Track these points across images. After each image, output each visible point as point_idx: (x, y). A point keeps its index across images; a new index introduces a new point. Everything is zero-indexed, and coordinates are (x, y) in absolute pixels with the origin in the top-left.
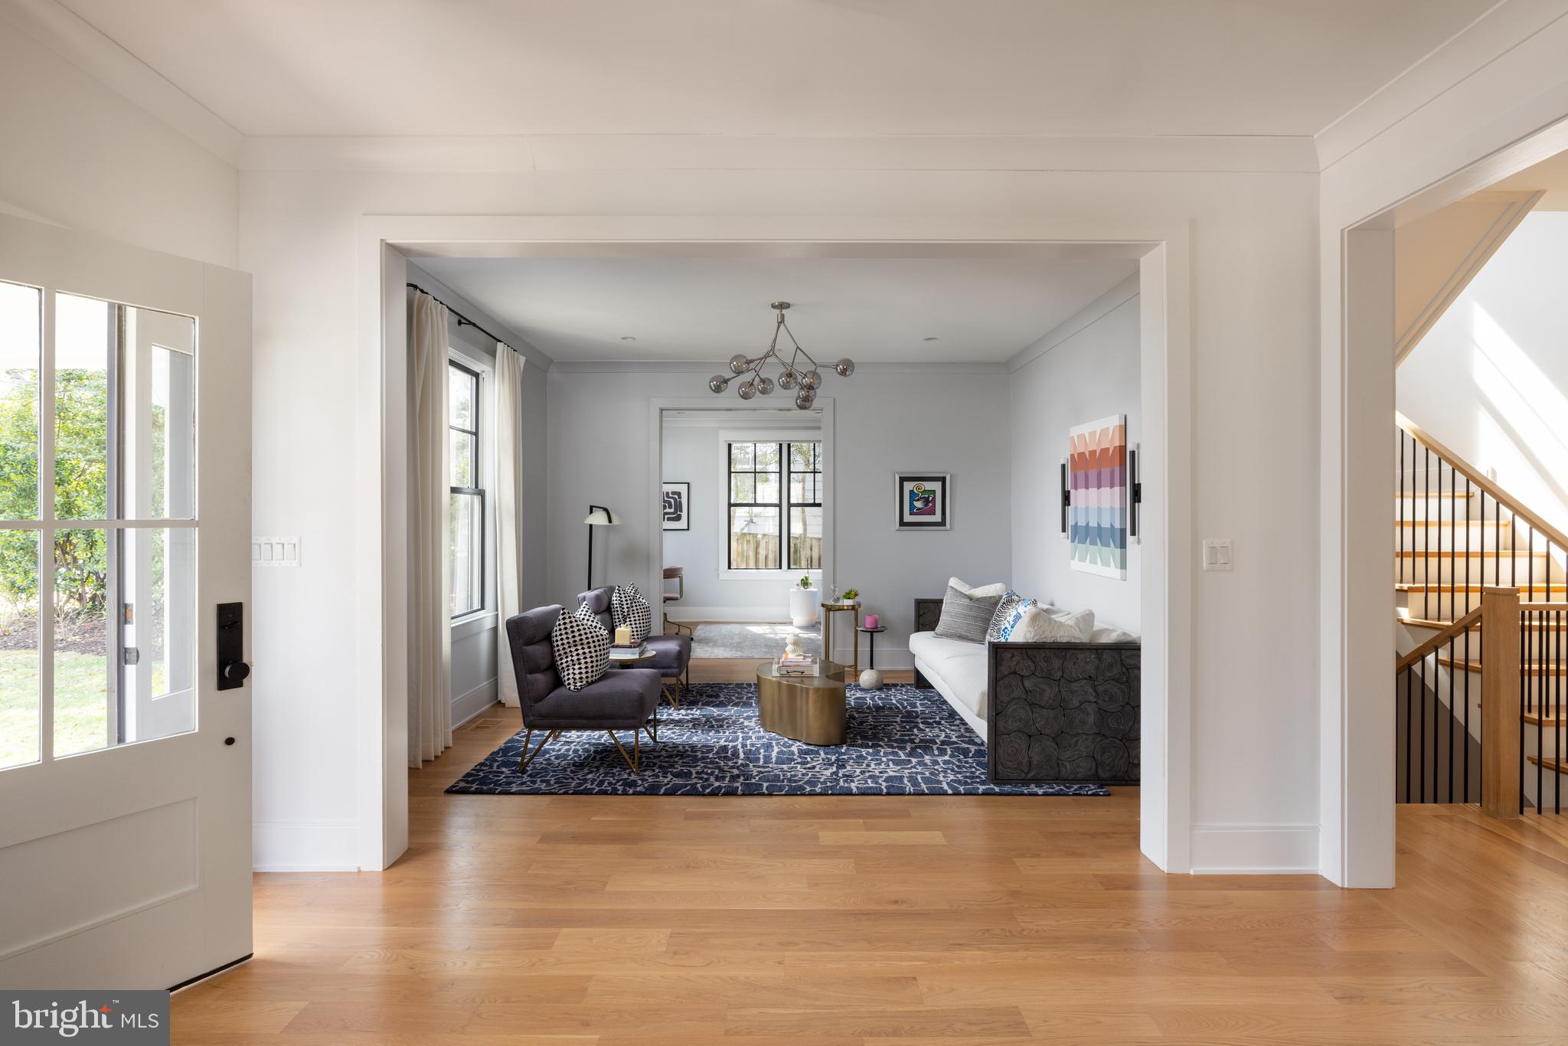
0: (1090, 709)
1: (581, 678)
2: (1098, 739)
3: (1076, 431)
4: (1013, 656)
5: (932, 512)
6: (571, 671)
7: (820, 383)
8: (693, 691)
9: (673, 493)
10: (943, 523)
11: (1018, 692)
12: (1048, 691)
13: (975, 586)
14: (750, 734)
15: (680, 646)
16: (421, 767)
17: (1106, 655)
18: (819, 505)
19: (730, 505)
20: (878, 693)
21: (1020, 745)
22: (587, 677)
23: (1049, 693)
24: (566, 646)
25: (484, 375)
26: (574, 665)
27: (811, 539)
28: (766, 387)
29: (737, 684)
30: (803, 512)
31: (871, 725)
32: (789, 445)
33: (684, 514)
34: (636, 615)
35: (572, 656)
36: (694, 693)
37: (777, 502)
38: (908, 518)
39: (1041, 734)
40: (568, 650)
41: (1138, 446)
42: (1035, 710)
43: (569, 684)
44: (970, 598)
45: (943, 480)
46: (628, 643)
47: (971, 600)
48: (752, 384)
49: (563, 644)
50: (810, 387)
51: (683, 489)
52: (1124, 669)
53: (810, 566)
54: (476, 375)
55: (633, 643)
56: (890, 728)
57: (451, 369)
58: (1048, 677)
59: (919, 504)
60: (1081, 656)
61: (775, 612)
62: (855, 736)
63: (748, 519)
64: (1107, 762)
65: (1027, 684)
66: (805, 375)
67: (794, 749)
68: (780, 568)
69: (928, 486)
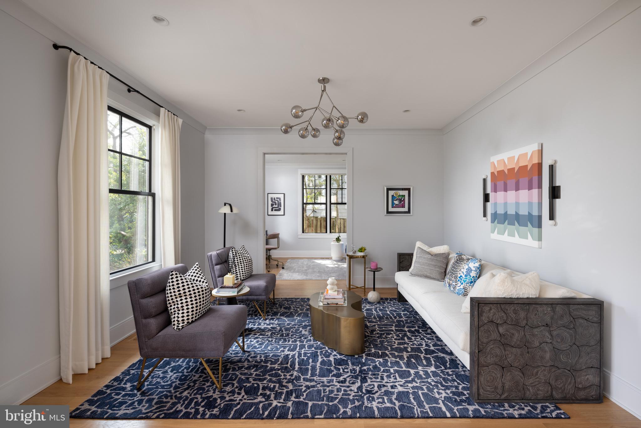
0: (547, 348)
1: (183, 320)
2: (553, 370)
3: (495, 159)
4: (491, 309)
5: (403, 206)
6: (176, 315)
7: (348, 124)
8: (277, 304)
9: (277, 198)
10: (409, 212)
11: (495, 336)
12: (517, 335)
13: (431, 246)
14: (305, 343)
15: (267, 282)
16: (71, 382)
17: (558, 308)
18: (345, 204)
19: (303, 203)
20: (378, 305)
21: (496, 374)
22: (188, 319)
23: (517, 337)
24: (174, 297)
25: (154, 127)
26: (179, 310)
27: (340, 219)
28: (316, 133)
29: (302, 299)
30: (337, 207)
31: (378, 333)
32: (330, 176)
33: (282, 208)
34: (242, 264)
35: (178, 304)
36: (277, 306)
37: (325, 202)
38: (391, 209)
39: (511, 366)
40: (175, 300)
41: (556, 162)
42: (506, 349)
43: (174, 325)
44: (429, 253)
45: (409, 190)
46: (231, 285)
47: (432, 255)
48: (307, 129)
49: (171, 296)
50: (342, 127)
51: (282, 196)
52: (572, 318)
53: (340, 232)
54: (150, 128)
55: (235, 284)
56: (390, 336)
57: (109, 112)
58: (516, 324)
59: (396, 202)
60: (540, 309)
61: (324, 253)
62: (370, 345)
63: (313, 210)
64: (559, 386)
65: (501, 330)
66: (339, 119)
67: (332, 358)
68: (326, 232)
69: (401, 193)
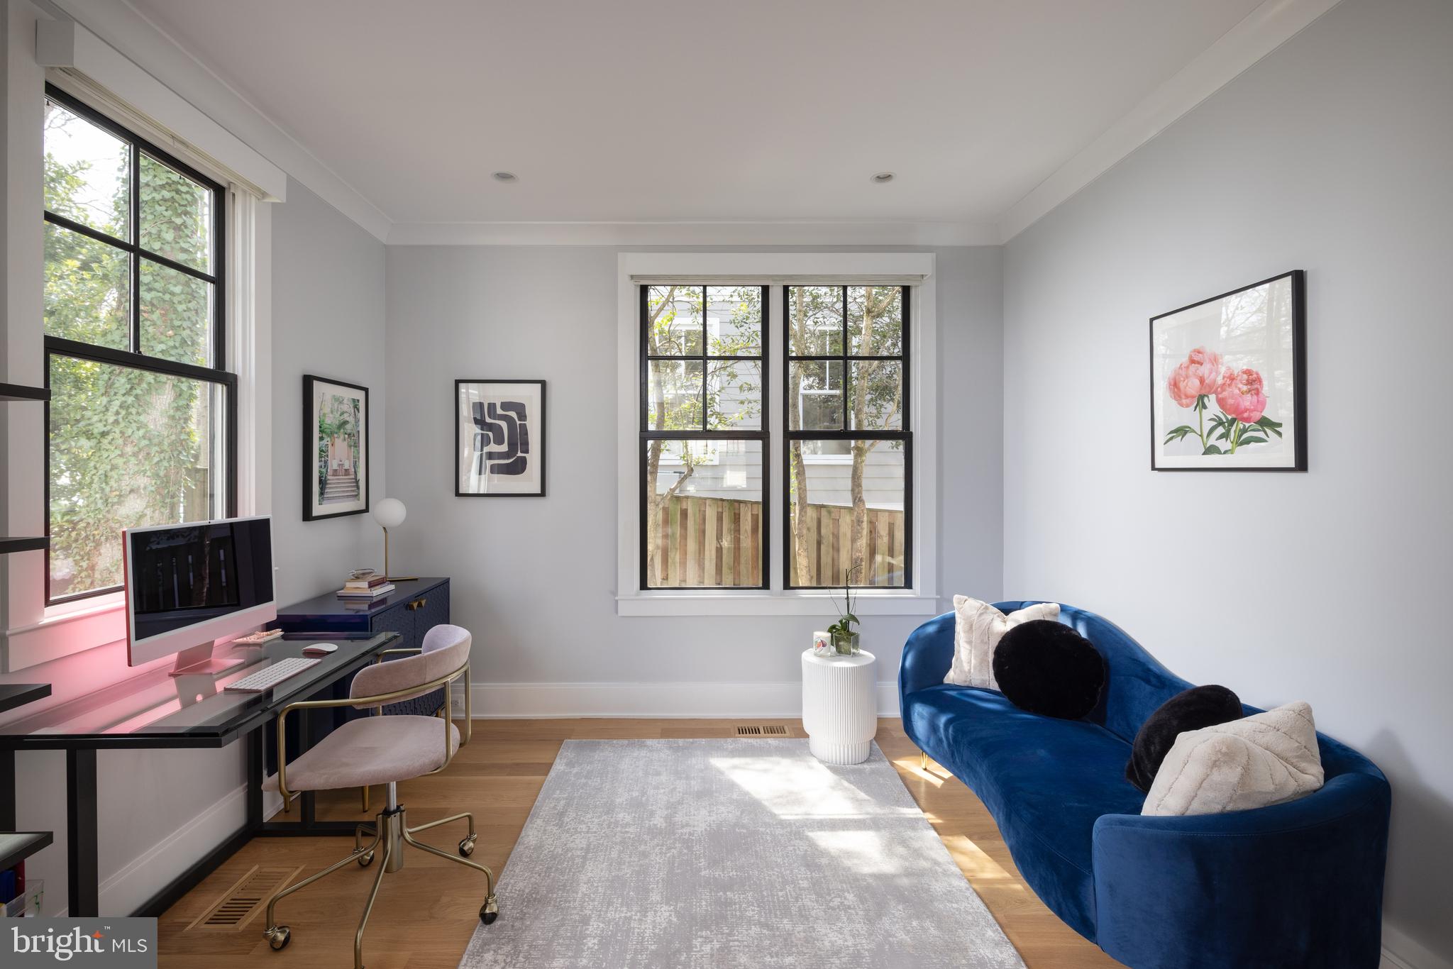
9: (506, 406)
19: (645, 435)
30: (822, 452)
32: (786, 290)
33: (533, 457)
37: (756, 425)
51: (529, 396)
63: (689, 469)
68: (766, 585)
